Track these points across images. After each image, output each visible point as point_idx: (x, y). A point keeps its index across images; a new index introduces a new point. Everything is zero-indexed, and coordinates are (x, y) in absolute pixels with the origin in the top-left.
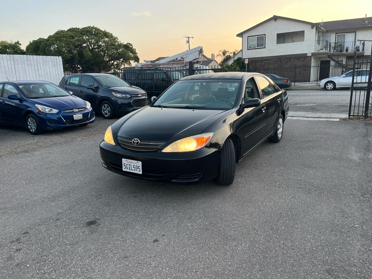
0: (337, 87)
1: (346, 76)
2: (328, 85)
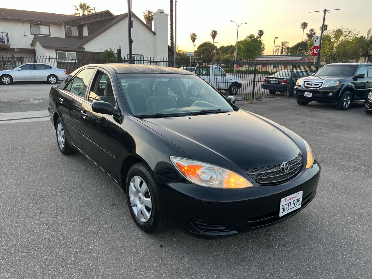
0: (14, 80)
1: (22, 70)
2: (4, 78)
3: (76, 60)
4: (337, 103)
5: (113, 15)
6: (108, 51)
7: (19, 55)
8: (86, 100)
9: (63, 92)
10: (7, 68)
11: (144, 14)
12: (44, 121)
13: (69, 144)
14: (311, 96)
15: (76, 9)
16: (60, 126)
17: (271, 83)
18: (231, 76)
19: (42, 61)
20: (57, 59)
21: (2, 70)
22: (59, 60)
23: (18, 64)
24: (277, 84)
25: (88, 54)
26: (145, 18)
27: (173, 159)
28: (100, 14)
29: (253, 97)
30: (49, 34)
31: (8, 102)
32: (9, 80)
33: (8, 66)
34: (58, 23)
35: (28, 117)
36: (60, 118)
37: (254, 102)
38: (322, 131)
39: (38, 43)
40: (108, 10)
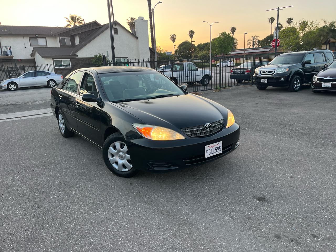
0: (19, 87)
1: (25, 77)
2: (10, 86)
3: (71, 66)
4: (288, 86)
5: (100, 24)
6: (97, 56)
7: (21, 65)
8: (78, 94)
9: (61, 90)
10: (12, 76)
11: (127, 21)
12: (47, 116)
13: (69, 129)
14: (267, 82)
15: (68, 21)
16: (60, 117)
17: (237, 74)
18: (204, 70)
19: (41, 68)
20: (54, 66)
21: (8, 79)
22: (56, 67)
23: (21, 72)
24: (242, 73)
25: (80, 60)
26: (129, 24)
27: (134, 125)
28: (89, 24)
29: (220, 86)
30: (45, 45)
31: (16, 104)
32: (15, 87)
33: (13, 75)
34: (53, 35)
35: (35, 114)
36: (60, 111)
37: (221, 90)
38: (270, 109)
39: (37, 53)
40: (95, 21)
